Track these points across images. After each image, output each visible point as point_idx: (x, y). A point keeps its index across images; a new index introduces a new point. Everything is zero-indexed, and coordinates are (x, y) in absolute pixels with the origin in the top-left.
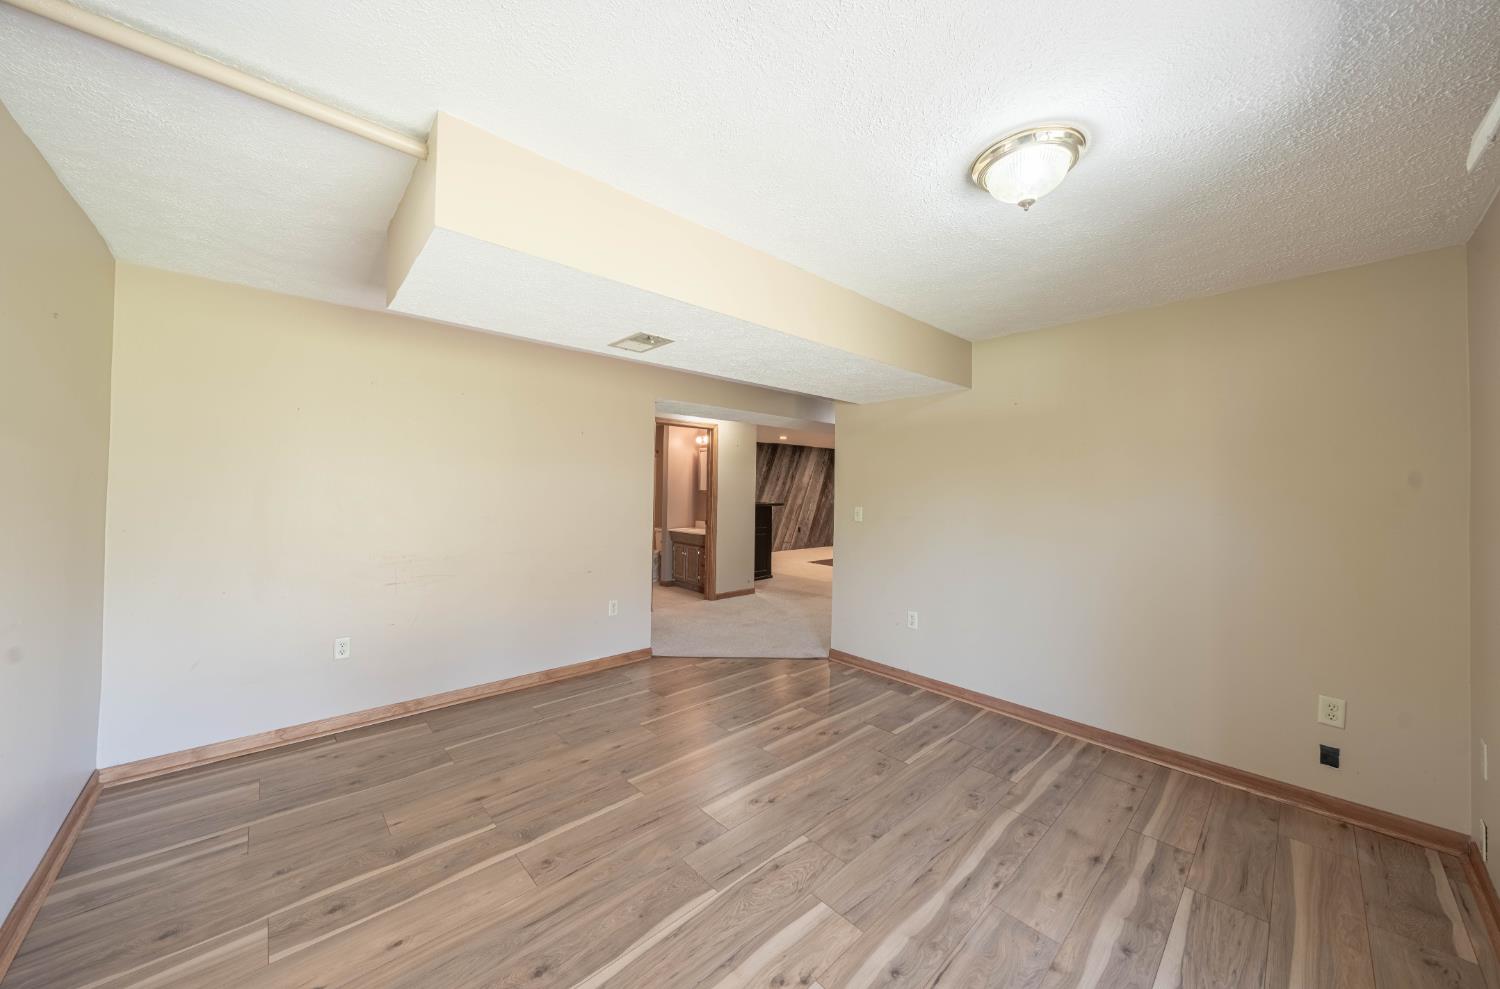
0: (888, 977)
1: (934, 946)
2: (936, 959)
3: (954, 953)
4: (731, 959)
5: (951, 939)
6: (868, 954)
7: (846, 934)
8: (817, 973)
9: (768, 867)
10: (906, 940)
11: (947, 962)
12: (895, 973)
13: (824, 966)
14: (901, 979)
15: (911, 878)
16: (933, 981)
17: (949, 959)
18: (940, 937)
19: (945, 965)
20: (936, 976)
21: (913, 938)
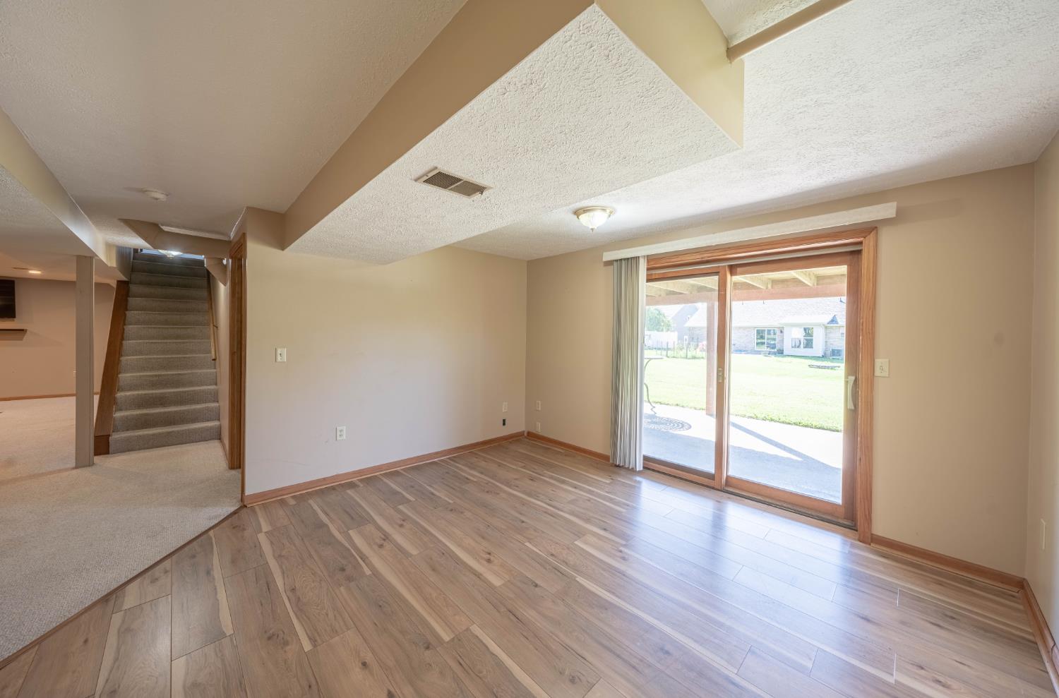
9: (555, 559)
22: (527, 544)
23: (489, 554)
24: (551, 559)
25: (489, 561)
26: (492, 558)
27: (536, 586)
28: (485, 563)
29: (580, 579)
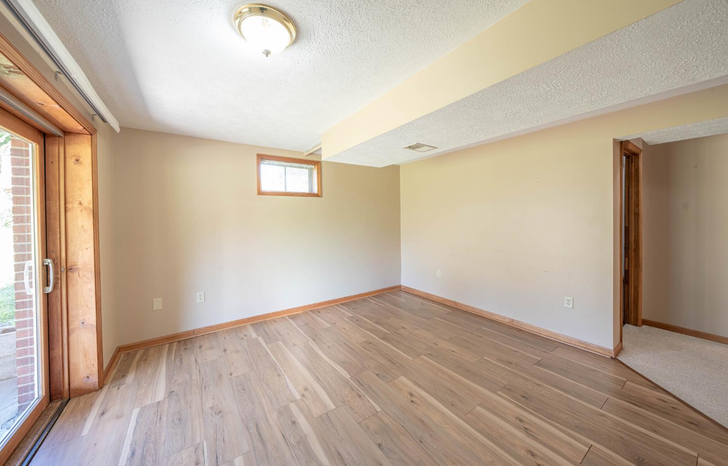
0: (293, 420)
1: (299, 443)
2: (292, 440)
3: (292, 450)
4: (319, 379)
5: (299, 453)
6: (306, 417)
7: (317, 411)
8: (304, 399)
9: (360, 393)
10: (306, 433)
11: (289, 445)
12: (294, 423)
13: (306, 402)
14: (290, 424)
15: (342, 451)
16: (284, 434)
17: (290, 446)
18: (302, 448)
19: (288, 443)
20: (285, 436)
21: (306, 436)
22: (379, 409)
23: (412, 401)
24: (362, 392)
25: (411, 395)
26: (409, 396)
27: (377, 375)
28: (414, 393)
29: (348, 376)
